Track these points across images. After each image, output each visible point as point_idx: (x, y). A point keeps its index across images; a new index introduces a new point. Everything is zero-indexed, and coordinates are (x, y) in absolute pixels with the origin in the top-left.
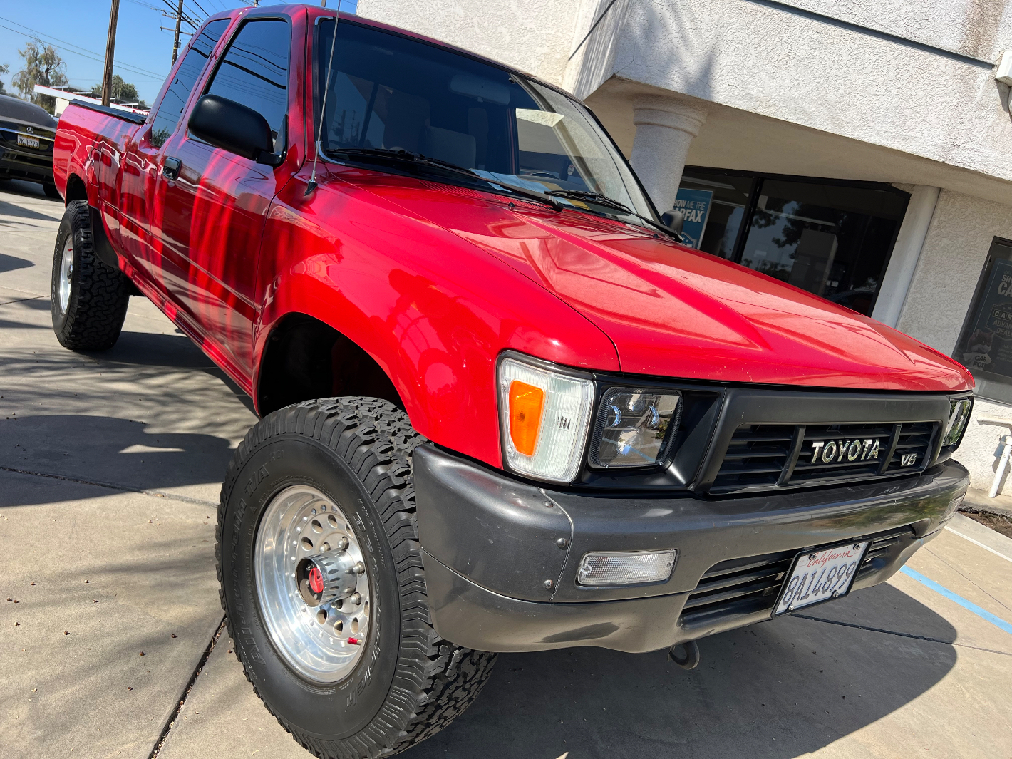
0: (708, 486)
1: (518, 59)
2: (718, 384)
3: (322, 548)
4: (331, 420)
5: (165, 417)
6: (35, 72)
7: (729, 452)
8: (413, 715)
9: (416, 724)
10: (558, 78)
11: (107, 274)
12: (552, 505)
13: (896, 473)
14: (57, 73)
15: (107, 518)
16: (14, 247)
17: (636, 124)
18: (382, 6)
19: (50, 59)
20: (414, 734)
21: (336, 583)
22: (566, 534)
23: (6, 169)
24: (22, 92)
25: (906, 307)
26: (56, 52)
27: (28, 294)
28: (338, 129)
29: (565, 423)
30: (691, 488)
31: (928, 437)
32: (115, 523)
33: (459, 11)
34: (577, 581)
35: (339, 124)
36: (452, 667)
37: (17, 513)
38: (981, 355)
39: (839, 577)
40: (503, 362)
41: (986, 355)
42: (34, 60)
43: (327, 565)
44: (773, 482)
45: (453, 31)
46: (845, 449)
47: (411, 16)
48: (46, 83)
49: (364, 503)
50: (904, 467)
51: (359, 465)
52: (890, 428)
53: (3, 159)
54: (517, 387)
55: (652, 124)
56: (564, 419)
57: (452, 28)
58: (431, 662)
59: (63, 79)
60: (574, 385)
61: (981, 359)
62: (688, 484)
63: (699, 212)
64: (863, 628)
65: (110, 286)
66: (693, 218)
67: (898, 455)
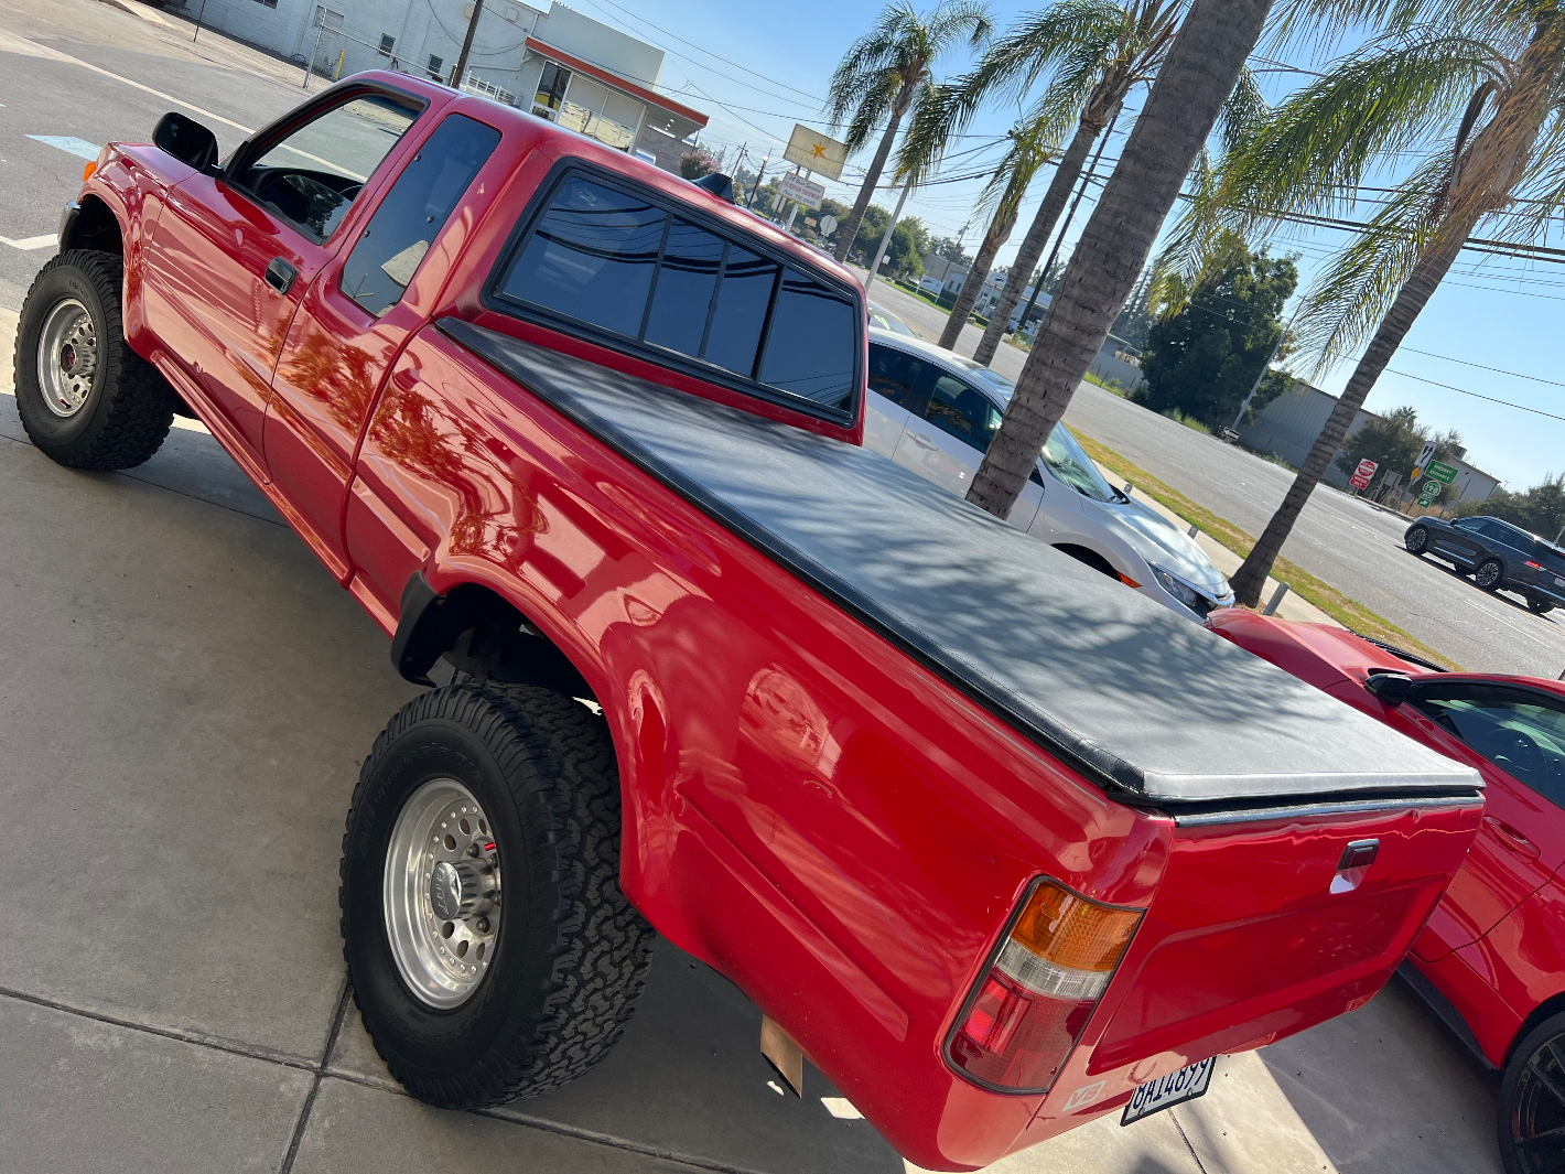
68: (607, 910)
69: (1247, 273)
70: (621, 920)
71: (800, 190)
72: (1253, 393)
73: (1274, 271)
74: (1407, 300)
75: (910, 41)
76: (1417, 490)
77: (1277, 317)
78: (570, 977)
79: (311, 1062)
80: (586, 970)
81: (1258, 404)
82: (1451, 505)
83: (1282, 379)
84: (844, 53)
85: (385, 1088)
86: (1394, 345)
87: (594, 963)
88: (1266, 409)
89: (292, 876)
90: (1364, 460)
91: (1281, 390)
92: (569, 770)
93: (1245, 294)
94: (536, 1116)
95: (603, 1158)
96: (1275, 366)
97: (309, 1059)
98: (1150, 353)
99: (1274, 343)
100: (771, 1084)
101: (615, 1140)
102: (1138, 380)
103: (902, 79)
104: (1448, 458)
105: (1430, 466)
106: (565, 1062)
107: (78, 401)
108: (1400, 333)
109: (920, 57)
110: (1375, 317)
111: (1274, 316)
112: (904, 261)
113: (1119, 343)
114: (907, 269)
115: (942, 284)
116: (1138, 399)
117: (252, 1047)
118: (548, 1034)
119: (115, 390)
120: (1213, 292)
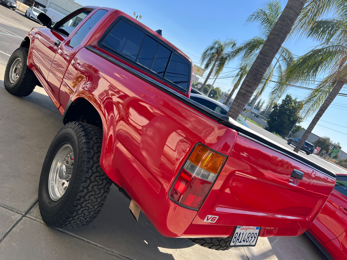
68: (98, 174)
69: (292, 103)
70: (102, 178)
71: (194, 78)
72: (292, 130)
73: (298, 104)
74: (326, 102)
75: (219, 47)
76: (330, 155)
77: (298, 114)
78: (85, 189)
79: (22, 213)
80: (90, 188)
81: (293, 132)
82: (338, 159)
83: (299, 127)
84: (205, 49)
85: (40, 222)
86: (323, 112)
87: (93, 187)
88: (295, 134)
89: (33, 175)
90: (317, 147)
91: (299, 130)
92: (94, 138)
93: (291, 108)
94: (79, 236)
95: (94, 248)
96: (297, 124)
97: (22, 212)
98: (269, 119)
99: (297, 119)
100: (145, 241)
101: (99, 245)
102: (266, 125)
103: (217, 55)
104: (337, 148)
105: (333, 149)
106: (83, 215)
107: (16, 80)
108: (325, 109)
109: (221, 51)
110: (318, 107)
111: (297, 113)
112: (216, 96)
113: (262, 117)
114: (216, 98)
115: (224, 101)
116: (266, 129)
117: (8, 207)
118: (78, 204)
119: (24, 76)
120: (284, 107)
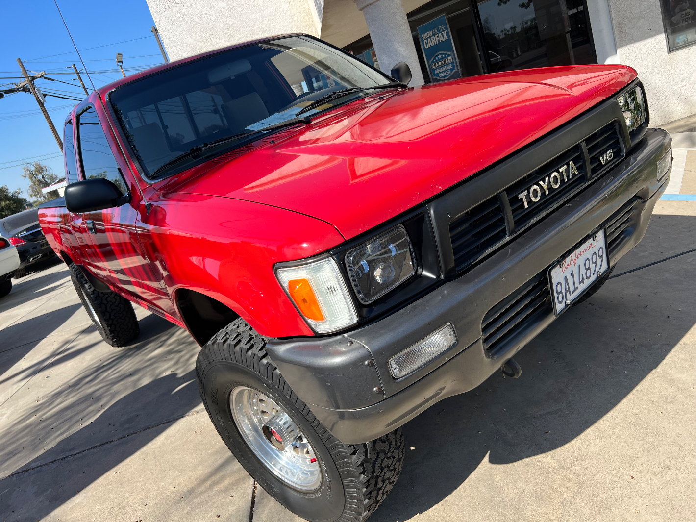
0: (453, 270)
1: (274, 11)
2: (421, 205)
3: (273, 413)
4: (226, 345)
5: (182, 360)
6: (37, 182)
7: (453, 242)
8: (364, 490)
9: (370, 493)
10: (304, 7)
11: (109, 296)
12: (352, 343)
13: (601, 172)
14: (48, 175)
15: (171, 443)
16: (69, 299)
17: (361, 10)
18: (177, 33)
19: (40, 170)
20: (373, 498)
21: (290, 429)
22: (369, 356)
23: (47, 253)
24: (38, 197)
25: (613, 12)
26: (40, 164)
27: (85, 325)
28: (214, 109)
29: (331, 290)
30: (442, 277)
31: (615, 133)
32: (176, 444)
33: (222, 5)
34: (393, 378)
35: (213, 106)
36: (370, 452)
37: (123, 466)
38: (684, 12)
39: (595, 263)
40: (278, 273)
41: (688, 10)
42: (32, 175)
43: (279, 421)
44: (504, 236)
45: (226, 19)
46: (547, 184)
47: (196, 27)
48: (47, 185)
49: (267, 385)
50: (606, 164)
51: (252, 364)
52: (577, 148)
53: (43, 248)
54: (292, 284)
55: (370, 4)
56: (330, 288)
57: (224, 18)
58: (354, 457)
59: (54, 176)
60: (322, 266)
61: (686, 14)
62: (438, 277)
63: (443, 33)
64: (669, 258)
65: (115, 302)
66: (442, 39)
67: (596, 159)
